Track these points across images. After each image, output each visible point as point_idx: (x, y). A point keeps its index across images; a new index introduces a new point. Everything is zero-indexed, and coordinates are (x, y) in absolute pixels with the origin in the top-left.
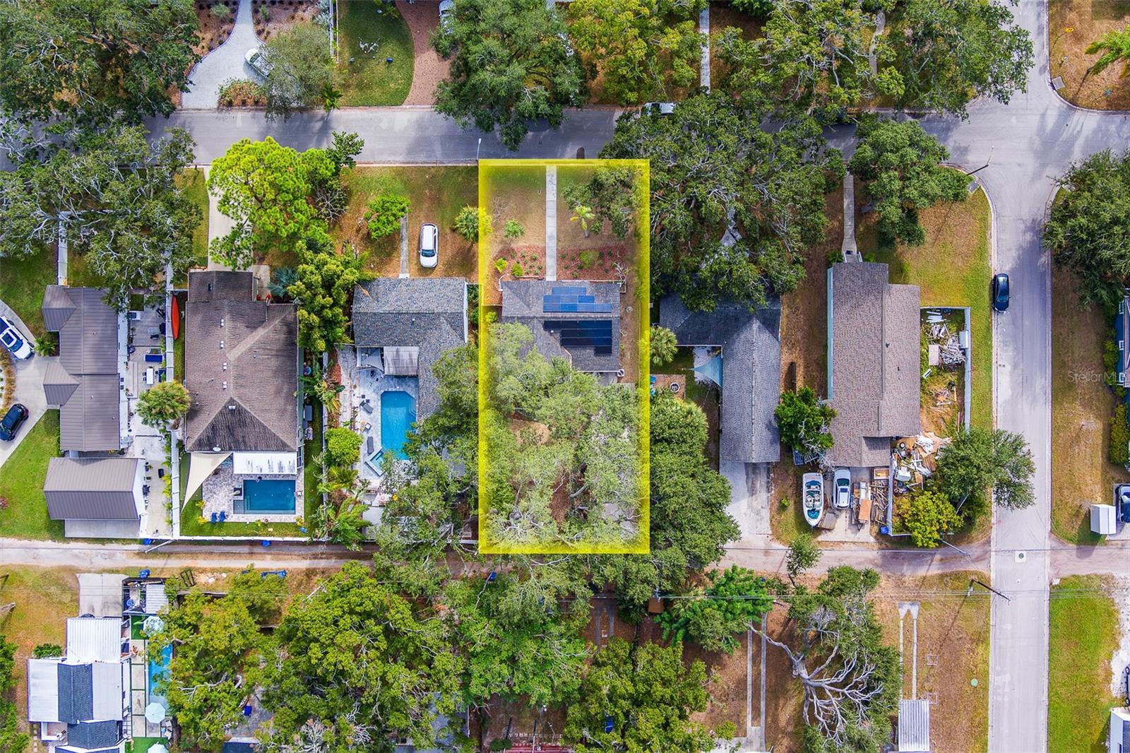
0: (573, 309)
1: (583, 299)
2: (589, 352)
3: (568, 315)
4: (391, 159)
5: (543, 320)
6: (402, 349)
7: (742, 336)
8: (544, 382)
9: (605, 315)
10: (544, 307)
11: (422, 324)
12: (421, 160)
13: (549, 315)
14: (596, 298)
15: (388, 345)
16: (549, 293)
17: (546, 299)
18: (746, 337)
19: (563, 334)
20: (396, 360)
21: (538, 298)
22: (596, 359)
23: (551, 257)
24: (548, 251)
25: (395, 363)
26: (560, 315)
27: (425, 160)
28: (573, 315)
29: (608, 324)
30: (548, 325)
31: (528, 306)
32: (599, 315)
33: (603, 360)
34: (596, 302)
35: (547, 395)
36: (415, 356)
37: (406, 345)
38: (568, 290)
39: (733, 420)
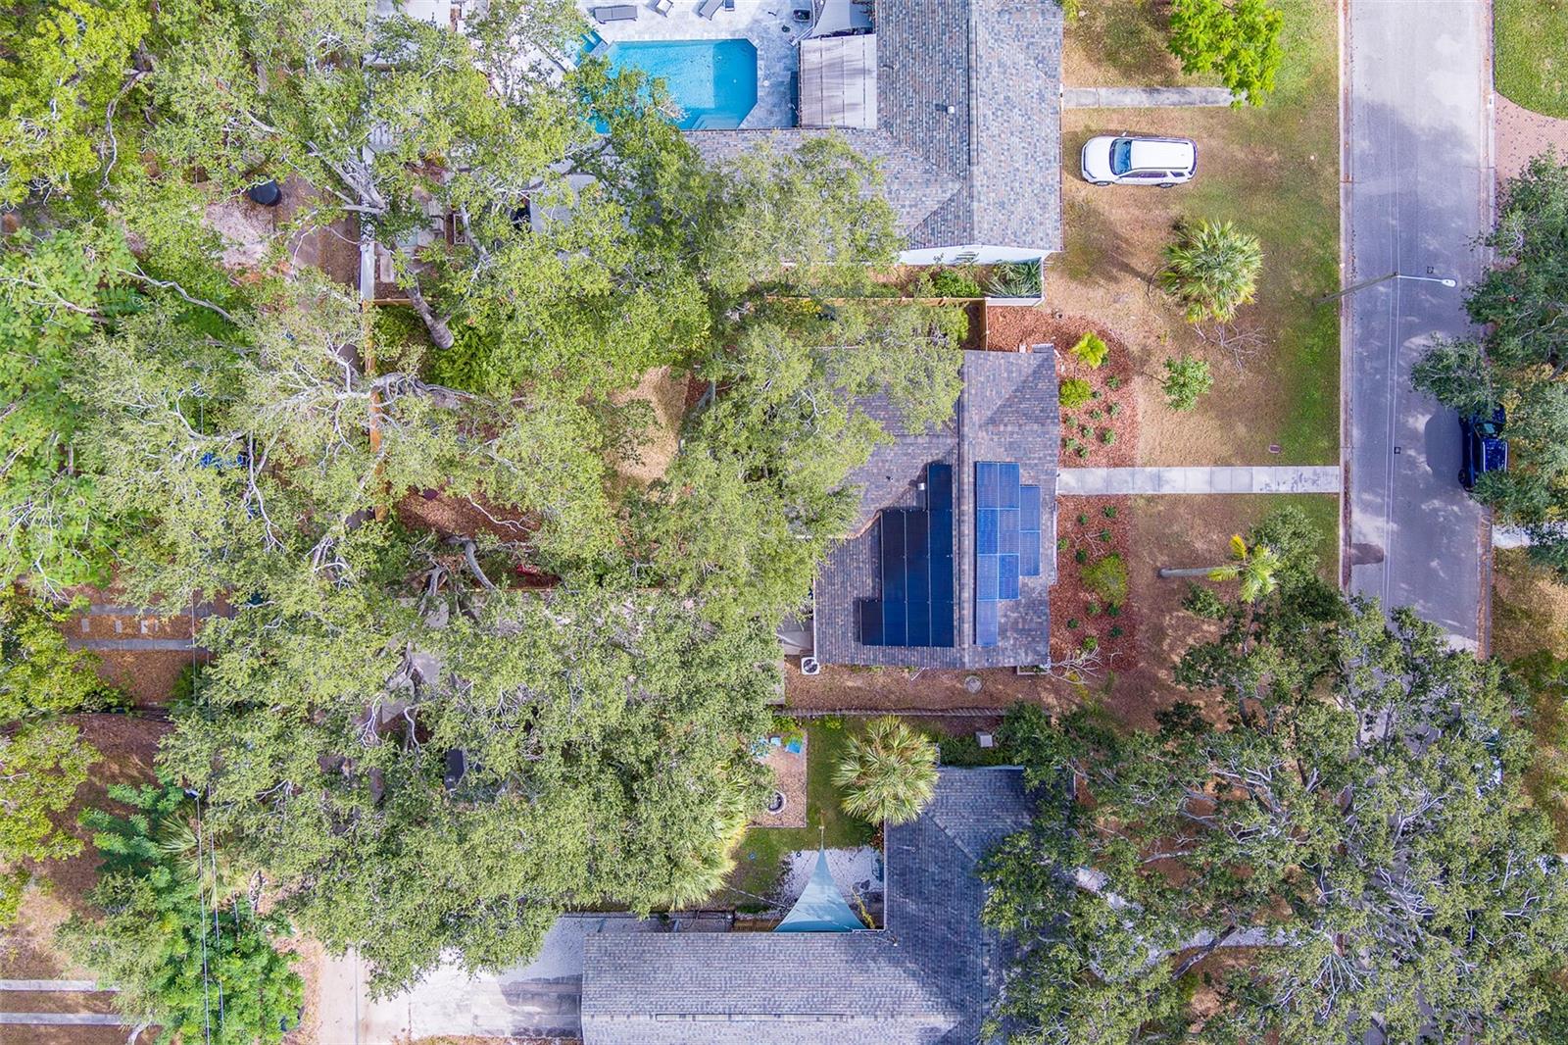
0: (984, 541)
1: (1009, 567)
2: (865, 584)
3: (968, 529)
4: (1359, 65)
5: (953, 460)
6: (871, 84)
7: (911, 986)
8: (791, 465)
9: (967, 627)
10: (989, 465)
11: (940, 135)
12: (1357, 142)
13: (968, 478)
14: (1011, 603)
15: (882, 45)
16: (1025, 477)
17: (1010, 470)
18: (909, 995)
19: (916, 515)
20: (840, 70)
21: (1011, 447)
22: (849, 604)
23: (1108, 482)
24: (1123, 472)
25: (831, 66)
26: (968, 507)
27: (1357, 151)
28: (968, 543)
29: (945, 635)
30: (939, 476)
31: (992, 421)
32: (967, 612)
33: (845, 621)
34: (1001, 605)
35: (755, 474)
36: (852, 119)
37: (882, 94)
38: (1033, 528)
39: (692, 963)
